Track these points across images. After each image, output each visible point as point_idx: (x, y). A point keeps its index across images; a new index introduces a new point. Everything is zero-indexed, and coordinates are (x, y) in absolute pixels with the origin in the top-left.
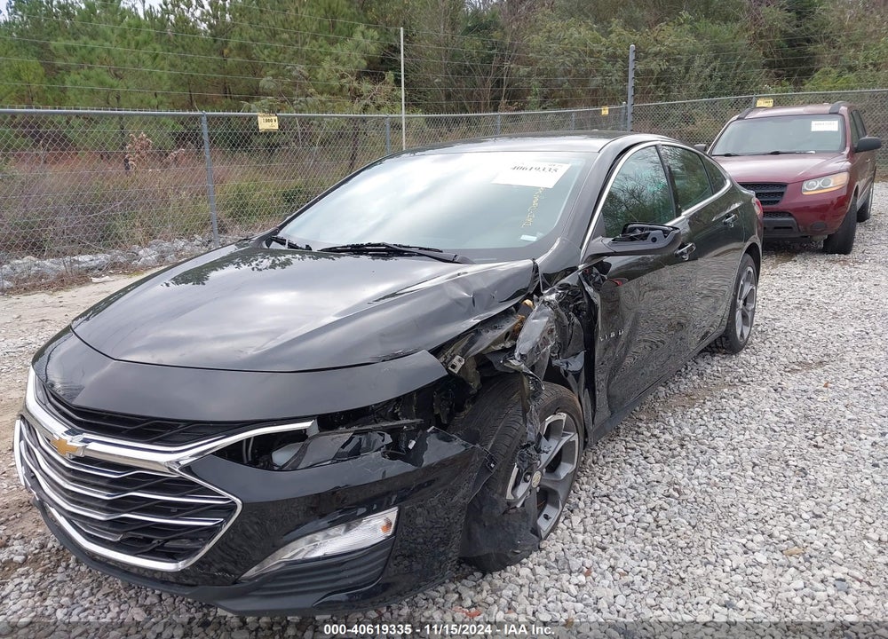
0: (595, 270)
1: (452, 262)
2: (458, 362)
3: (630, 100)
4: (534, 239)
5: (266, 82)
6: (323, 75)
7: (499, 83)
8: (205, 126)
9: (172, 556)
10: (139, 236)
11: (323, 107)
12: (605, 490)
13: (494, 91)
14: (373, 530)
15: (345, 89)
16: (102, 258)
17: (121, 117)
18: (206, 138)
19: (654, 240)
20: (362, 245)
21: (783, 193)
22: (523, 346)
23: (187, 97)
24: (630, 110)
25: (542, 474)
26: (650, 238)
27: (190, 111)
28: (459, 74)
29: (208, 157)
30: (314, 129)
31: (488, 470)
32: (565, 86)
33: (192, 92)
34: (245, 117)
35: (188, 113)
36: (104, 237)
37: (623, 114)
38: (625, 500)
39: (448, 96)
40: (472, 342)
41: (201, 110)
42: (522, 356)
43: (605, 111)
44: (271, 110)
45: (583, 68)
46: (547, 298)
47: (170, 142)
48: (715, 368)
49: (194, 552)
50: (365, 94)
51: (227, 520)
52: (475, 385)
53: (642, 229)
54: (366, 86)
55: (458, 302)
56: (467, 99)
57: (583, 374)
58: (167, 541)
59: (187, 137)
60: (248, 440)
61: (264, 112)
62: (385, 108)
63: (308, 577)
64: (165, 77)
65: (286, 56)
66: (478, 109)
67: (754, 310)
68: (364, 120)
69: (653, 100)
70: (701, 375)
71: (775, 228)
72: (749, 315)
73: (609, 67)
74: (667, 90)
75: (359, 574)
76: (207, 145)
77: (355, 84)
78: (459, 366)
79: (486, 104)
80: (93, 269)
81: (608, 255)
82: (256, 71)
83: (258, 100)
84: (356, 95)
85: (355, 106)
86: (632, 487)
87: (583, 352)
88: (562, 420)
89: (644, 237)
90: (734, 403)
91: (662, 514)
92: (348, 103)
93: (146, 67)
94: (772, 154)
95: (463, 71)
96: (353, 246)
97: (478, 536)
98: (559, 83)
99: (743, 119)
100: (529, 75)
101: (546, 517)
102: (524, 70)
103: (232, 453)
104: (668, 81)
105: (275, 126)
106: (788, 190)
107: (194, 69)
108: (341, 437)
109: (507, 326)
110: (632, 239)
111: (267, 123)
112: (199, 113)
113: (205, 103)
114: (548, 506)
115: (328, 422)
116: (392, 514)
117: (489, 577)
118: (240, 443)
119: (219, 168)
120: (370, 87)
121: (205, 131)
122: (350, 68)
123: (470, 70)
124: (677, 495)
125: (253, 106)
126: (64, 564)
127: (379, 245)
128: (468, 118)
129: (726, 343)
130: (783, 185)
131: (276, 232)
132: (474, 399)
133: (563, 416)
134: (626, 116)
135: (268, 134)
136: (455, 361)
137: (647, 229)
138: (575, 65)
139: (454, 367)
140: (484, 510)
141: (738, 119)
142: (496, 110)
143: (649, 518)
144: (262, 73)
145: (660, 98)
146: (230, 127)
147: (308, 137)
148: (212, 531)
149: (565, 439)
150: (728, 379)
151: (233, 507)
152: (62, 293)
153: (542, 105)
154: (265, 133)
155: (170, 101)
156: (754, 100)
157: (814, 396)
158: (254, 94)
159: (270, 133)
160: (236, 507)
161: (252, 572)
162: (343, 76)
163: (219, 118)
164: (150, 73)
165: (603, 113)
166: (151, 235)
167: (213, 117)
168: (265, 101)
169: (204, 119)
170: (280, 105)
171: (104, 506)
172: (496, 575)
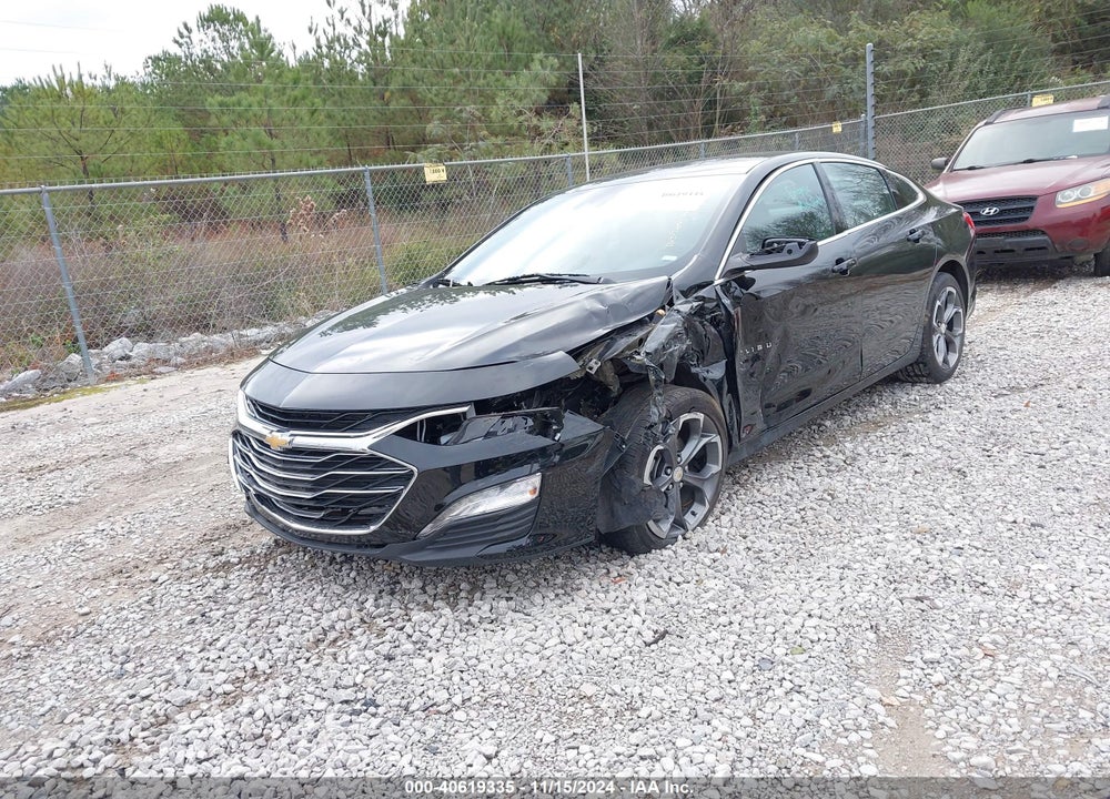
0: (734, 284)
1: (598, 283)
2: (595, 365)
3: (871, 112)
4: (674, 258)
5: (433, 128)
6: (497, 113)
7: (712, 104)
8: (369, 181)
9: (365, 522)
10: (306, 305)
11: (500, 151)
12: (760, 497)
13: (706, 114)
14: (521, 492)
15: (523, 128)
16: (269, 330)
17: (276, 179)
18: (370, 195)
19: (790, 252)
20: (518, 278)
21: (1032, 208)
22: (650, 346)
23: (346, 153)
24: (871, 124)
25: (684, 471)
26: (785, 251)
27: (352, 166)
28: (662, 97)
29: (373, 215)
30: (490, 178)
31: (620, 450)
32: (794, 101)
33: (352, 146)
34: (410, 169)
35: (350, 169)
36: (269, 310)
37: (862, 130)
38: (776, 503)
39: (650, 125)
40: (608, 347)
41: (364, 165)
42: (648, 354)
43: (837, 128)
44: (440, 159)
45: (813, 77)
46: (679, 307)
47: (329, 205)
48: (912, 397)
49: (379, 516)
50: (546, 133)
51: (406, 487)
52: (615, 388)
53: (778, 243)
54: (547, 123)
55: (594, 314)
56: (673, 126)
57: (725, 380)
58: (360, 509)
59: (348, 199)
60: (421, 421)
61: (431, 161)
62: (570, 147)
63: (467, 531)
64: (324, 133)
65: (456, 93)
66: (687, 138)
67: (963, 335)
68: (547, 162)
69: (904, 107)
70: (894, 404)
71: (1027, 250)
72: (957, 341)
73: (848, 72)
74: (923, 94)
75: (512, 529)
76: (371, 203)
77: (535, 121)
78: (596, 368)
79: (696, 131)
80: (262, 341)
81: (748, 268)
82: (422, 116)
83: (426, 148)
84: (538, 133)
85: (536, 146)
86: (787, 494)
87: (724, 361)
88: (699, 420)
89: (780, 250)
90: (920, 426)
91: (810, 513)
92: (527, 143)
93: (304, 124)
94: (1025, 162)
95: (667, 95)
96: (509, 279)
97: (620, 512)
98: (785, 98)
99: (991, 123)
100: (747, 92)
101: (693, 514)
102: (739, 86)
103: (408, 433)
104: (924, 83)
105: (443, 177)
106: (1037, 205)
107: (352, 119)
108: (492, 420)
109: (640, 334)
110: (769, 252)
111: (435, 174)
112: (361, 168)
113: (365, 156)
114: (695, 504)
115: (483, 407)
116: (536, 480)
117: (635, 558)
118: (415, 424)
119: (386, 229)
120: (552, 123)
121: (369, 187)
122: (527, 103)
123: (675, 92)
124: (830, 498)
125: (419, 156)
126: (272, 562)
127: (533, 276)
128: (674, 148)
129: (921, 370)
130: (1033, 198)
131: (442, 276)
132: (616, 401)
133: (701, 416)
134: (866, 131)
135: (436, 186)
136: (592, 363)
137: (783, 242)
138: (806, 73)
139: (591, 368)
140: (623, 490)
141: (986, 124)
142: (709, 137)
143: (797, 516)
144: (430, 116)
145: (915, 105)
146: (395, 181)
147: (483, 186)
148: (395, 496)
149: (705, 440)
150: (923, 406)
151: (411, 474)
152: (233, 366)
153: (763, 126)
154: (433, 186)
155: (328, 157)
156: (1029, 98)
157: (1009, 415)
158: (420, 142)
159: (438, 185)
160: (413, 475)
161: (427, 530)
162: (520, 113)
163: (383, 172)
164: (308, 130)
165: (835, 130)
166: (318, 308)
167: (376, 172)
168: (433, 149)
169: (367, 174)
170: (448, 153)
171: (309, 486)
172: (642, 556)
